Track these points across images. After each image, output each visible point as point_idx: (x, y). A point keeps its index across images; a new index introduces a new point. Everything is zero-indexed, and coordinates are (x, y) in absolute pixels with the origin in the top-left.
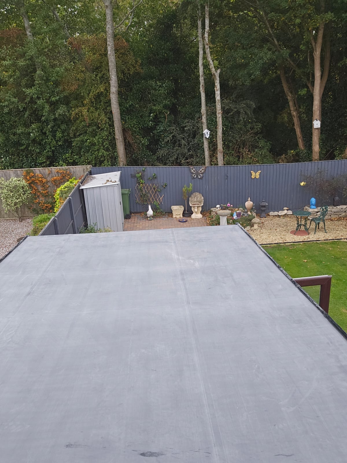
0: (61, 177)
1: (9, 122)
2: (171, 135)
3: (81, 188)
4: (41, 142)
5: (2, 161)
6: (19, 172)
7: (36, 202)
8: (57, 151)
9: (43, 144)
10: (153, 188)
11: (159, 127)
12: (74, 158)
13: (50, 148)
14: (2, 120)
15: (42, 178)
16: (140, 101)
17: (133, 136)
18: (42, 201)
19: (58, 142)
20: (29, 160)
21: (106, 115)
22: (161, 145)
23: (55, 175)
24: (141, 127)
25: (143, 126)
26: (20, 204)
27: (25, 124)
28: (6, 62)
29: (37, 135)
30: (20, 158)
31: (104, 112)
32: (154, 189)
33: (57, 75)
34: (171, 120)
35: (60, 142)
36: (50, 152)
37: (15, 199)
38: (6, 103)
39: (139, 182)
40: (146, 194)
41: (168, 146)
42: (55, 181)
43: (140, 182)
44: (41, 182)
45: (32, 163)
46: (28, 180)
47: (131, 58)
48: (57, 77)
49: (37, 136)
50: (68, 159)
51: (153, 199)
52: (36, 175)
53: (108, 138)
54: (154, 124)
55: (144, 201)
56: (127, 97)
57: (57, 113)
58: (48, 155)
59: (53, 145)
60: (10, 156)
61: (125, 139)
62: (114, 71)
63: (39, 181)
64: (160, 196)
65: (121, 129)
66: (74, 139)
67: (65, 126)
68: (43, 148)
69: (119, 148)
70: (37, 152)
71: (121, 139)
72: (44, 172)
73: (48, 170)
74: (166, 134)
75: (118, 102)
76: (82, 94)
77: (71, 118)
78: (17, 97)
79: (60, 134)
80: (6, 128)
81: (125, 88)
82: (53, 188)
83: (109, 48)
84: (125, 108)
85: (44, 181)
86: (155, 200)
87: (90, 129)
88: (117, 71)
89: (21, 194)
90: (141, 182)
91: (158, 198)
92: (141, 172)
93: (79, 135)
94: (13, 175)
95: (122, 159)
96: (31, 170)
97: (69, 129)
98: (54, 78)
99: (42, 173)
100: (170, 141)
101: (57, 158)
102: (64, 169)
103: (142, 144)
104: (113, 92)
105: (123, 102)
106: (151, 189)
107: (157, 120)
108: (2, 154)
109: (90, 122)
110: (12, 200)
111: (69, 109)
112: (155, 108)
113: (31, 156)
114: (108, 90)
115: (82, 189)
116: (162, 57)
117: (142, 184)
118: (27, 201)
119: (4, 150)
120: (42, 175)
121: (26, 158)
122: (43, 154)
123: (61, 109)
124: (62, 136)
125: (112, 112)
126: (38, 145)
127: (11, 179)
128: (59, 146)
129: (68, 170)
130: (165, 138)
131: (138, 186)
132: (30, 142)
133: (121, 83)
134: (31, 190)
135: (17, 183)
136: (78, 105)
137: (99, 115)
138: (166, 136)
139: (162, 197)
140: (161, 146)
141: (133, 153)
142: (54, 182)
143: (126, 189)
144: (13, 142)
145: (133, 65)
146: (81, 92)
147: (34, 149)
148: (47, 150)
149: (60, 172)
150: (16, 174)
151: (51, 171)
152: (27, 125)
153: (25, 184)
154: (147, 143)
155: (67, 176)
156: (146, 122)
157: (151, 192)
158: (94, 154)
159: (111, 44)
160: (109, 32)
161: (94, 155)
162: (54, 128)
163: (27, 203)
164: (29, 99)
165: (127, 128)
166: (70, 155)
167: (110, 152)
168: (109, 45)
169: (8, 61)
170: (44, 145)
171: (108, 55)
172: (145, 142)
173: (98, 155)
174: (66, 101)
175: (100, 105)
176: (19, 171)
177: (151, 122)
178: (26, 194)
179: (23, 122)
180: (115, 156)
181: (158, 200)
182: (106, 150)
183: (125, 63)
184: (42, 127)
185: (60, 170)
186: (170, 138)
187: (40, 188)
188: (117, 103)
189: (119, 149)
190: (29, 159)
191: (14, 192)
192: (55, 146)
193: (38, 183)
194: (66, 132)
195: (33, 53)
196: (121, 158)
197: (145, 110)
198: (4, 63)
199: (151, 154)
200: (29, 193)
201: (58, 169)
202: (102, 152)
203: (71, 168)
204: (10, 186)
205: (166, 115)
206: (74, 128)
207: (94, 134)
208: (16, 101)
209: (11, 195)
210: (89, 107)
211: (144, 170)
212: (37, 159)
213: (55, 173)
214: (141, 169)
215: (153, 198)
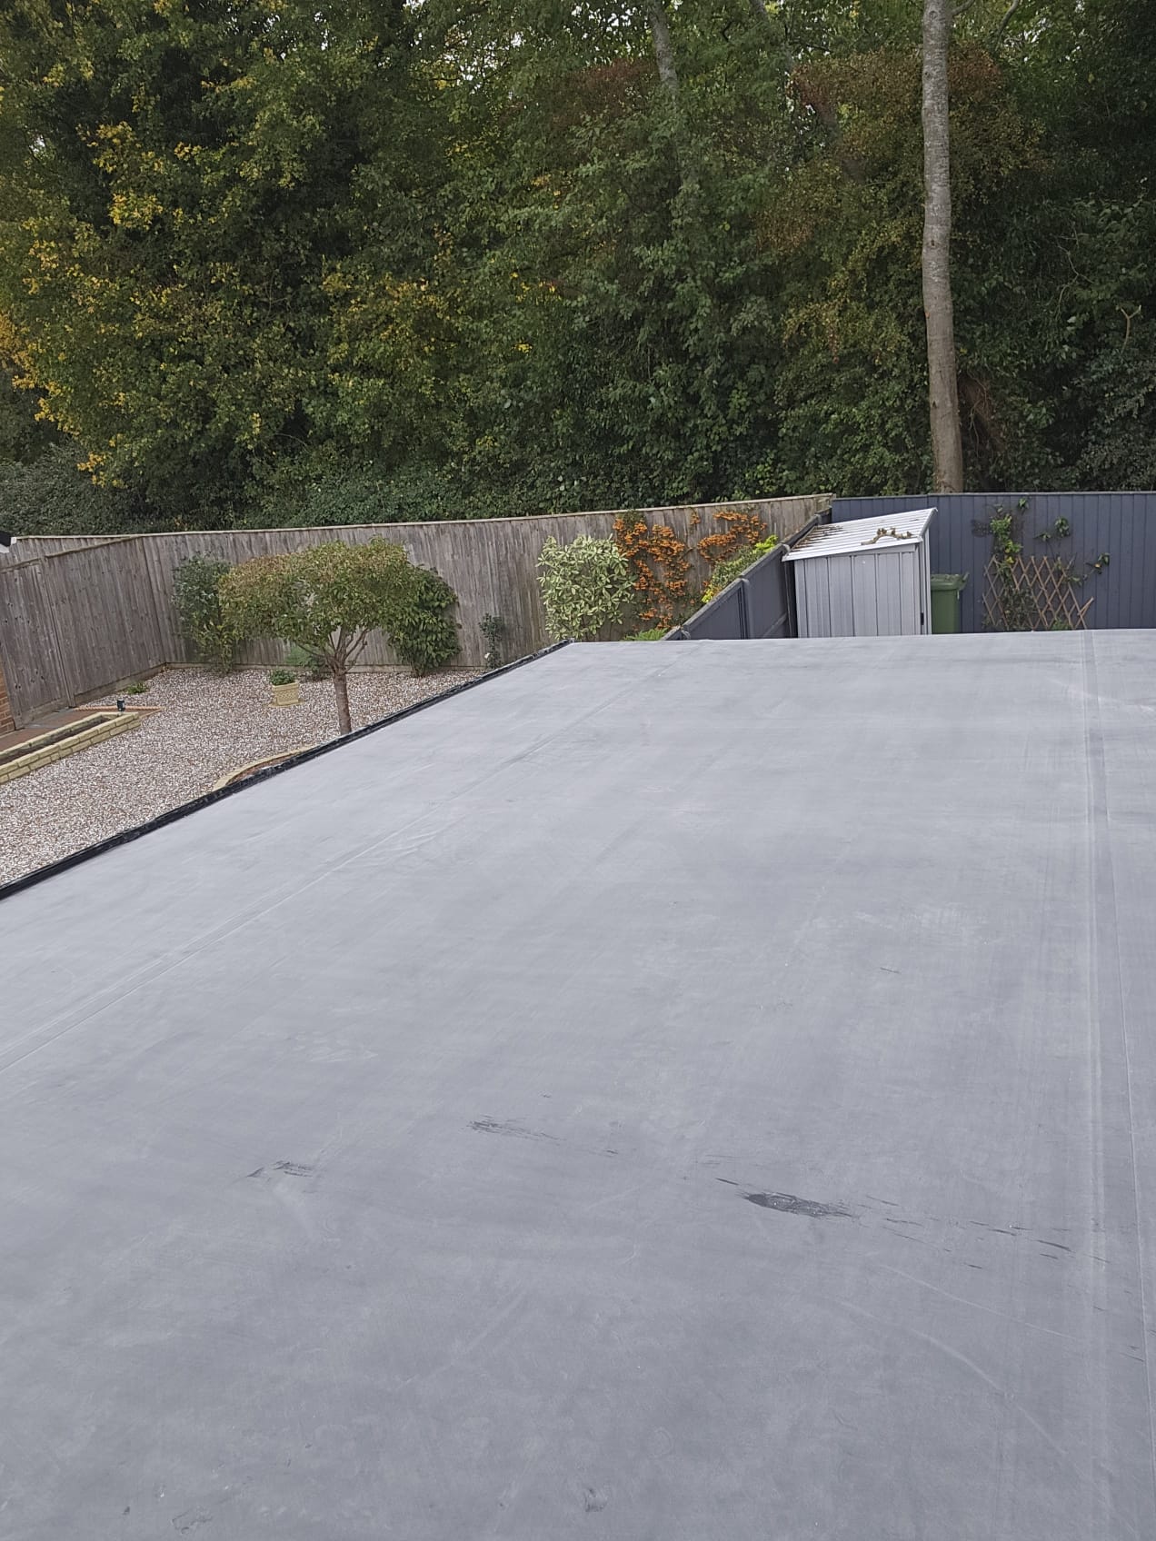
0: (731, 536)
1: (587, 364)
2: (1144, 390)
3: (786, 558)
4: (680, 427)
5: (558, 493)
6: (602, 521)
7: (646, 617)
8: (729, 457)
9: (688, 434)
10: (1054, 573)
11: (1096, 363)
12: (781, 478)
13: (708, 447)
14: (567, 362)
15: (671, 539)
16: (1033, 274)
17: (994, 397)
18: (666, 615)
19: (735, 426)
20: (640, 489)
21: (903, 324)
22: (1100, 427)
23: (713, 529)
24: (1029, 367)
25: (1037, 362)
26: (598, 623)
27: (635, 371)
28: (589, 165)
29: (669, 403)
30: (614, 485)
31: (894, 316)
32: (1058, 574)
33: (742, 198)
34: (1145, 339)
35: (738, 424)
36: (707, 460)
37: (583, 605)
38: (582, 299)
39: (1001, 549)
40: (1024, 593)
41: (1127, 431)
42: (710, 548)
43: (1003, 550)
44: (666, 553)
45: (648, 500)
46: (628, 547)
47: (1007, 122)
48: (743, 205)
49: (670, 407)
50: (761, 482)
51: (1048, 614)
52: (654, 529)
53: (902, 406)
54: (1079, 355)
55: (1015, 620)
56: (985, 262)
57: (737, 322)
58: (700, 470)
59: (717, 438)
60: (584, 479)
61: (964, 409)
62: (941, 167)
63: (661, 548)
64: (1076, 604)
65: (951, 369)
66: (786, 410)
67: (760, 372)
68: (686, 448)
69: (939, 437)
70: (666, 463)
71: (949, 405)
72: (680, 518)
73: (692, 511)
74: (1122, 390)
75: (948, 274)
76: (825, 257)
77: (782, 339)
78: (616, 277)
79: (744, 400)
80: (577, 386)
81: (978, 232)
82: (703, 573)
83: (928, 88)
84: (974, 299)
85: (675, 548)
86: (1058, 615)
87: (843, 378)
88: (950, 167)
89: (604, 591)
90: (1008, 551)
91: (1069, 611)
92: (1010, 512)
93: (804, 400)
94: (584, 530)
95: (947, 475)
96: (640, 514)
97: (771, 381)
98: (733, 208)
99: (673, 522)
100: (1135, 412)
101: (727, 482)
102: (743, 507)
103: (1029, 425)
104: (933, 241)
105: (965, 280)
106: (1045, 573)
107: (1089, 339)
108: (562, 470)
109: (845, 351)
110: (575, 609)
111: (778, 308)
112: (1084, 294)
113: (647, 476)
114: (914, 238)
115: (792, 562)
116: (1128, 113)
117: (1010, 558)
118: (621, 615)
119: (568, 458)
120: (673, 531)
121: (631, 485)
122: (684, 468)
123: (750, 309)
124: (748, 404)
125: (924, 313)
126: (669, 438)
127: (575, 542)
128: (737, 439)
129: (755, 512)
130: (1119, 401)
131: (997, 562)
132: (645, 429)
133: (965, 212)
134: (634, 578)
135: (593, 554)
136: (809, 296)
137: (877, 325)
138: (1122, 396)
139: (1086, 607)
140: (1100, 431)
141: (990, 460)
142: (708, 553)
143: (950, 574)
144: (595, 430)
145: (1012, 148)
146: (822, 250)
147: (658, 452)
148: (696, 454)
149: (730, 518)
150: (595, 525)
151: (701, 518)
152: (639, 374)
153: (618, 557)
154: (1048, 420)
155: (750, 533)
156: (1049, 348)
157: (1043, 588)
158: (851, 463)
159: (935, 73)
160: (932, 29)
161: (849, 468)
162: (725, 379)
163: (621, 622)
164: (651, 282)
165: (974, 368)
166: (769, 468)
167: (906, 455)
168: (929, 77)
169: (596, 162)
170: (690, 436)
171: (923, 112)
172: (1039, 417)
173: (862, 465)
174: (770, 284)
175: (886, 292)
176: (602, 516)
177: (1066, 348)
178: (619, 593)
179: (631, 364)
180: (923, 468)
181: (1069, 617)
182: (892, 449)
183: (985, 141)
184: (688, 378)
185: (729, 511)
186: (1138, 401)
187: (663, 574)
188: (944, 281)
189: (938, 442)
190: (639, 487)
191: (582, 583)
192: (724, 440)
193: (658, 556)
194: (762, 391)
195: (672, 129)
196: (945, 473)
197: (1048, 304)
198: (584, 170)
199: (1060, 460)
200: (627, 589)
201: (724, 509)
202: (880, 454)
203: (767, 504)
204: (572, 562)
205: (1128, 318)
206: (791, 376)
207: (855, 393)
208: (613, 290)
209: (574, 592)
210: (846, 301)
211: (1023, 505)
212: (663, 488)
213: (712, 520)
214: (1014, 501)
215: (1051, 609)
